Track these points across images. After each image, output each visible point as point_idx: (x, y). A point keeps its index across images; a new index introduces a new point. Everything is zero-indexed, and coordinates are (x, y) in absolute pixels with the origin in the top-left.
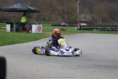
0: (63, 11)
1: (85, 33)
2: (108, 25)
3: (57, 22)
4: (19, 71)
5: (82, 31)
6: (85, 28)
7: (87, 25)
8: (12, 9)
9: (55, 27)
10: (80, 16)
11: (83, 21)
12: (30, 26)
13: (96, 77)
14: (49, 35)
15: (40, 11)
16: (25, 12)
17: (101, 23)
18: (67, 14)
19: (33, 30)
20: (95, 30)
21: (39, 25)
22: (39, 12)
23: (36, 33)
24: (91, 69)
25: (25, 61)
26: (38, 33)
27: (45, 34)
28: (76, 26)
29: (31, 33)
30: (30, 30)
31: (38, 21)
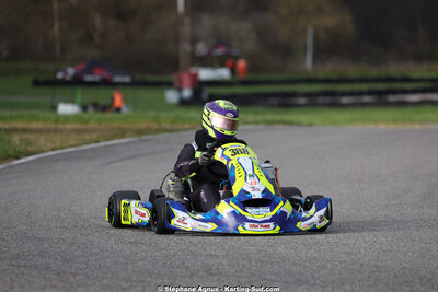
7: (235, 79)
17: (313, 62)
28: (170, 85)
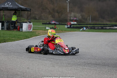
0: (53, 9)
1: (75, 31)
2: (98, 24)
3: (48, 21)
4: (10, 69)
5: (72, 29)
6: (75, 27)
7: (77, 24)
8: (3, 8)
9: (45, 26)
10: (70, 14)
11: (73, 19)
12: (21, 25)
13: (86, 75)
14: (39, 34)
15: (30, 9)
16: (16, 11)
17: (91, 21)
18: (58, 12)
19: (23, 29)
21: (30, 24)
22: (29, 11)
23: (27, 31)
24: (81, 67)
25: (15, 59)
26: (29, 32)
27: (36, 32)
28: (66, 25)
29: (22, 31)
30: (21, 29)
31: (29, 20)
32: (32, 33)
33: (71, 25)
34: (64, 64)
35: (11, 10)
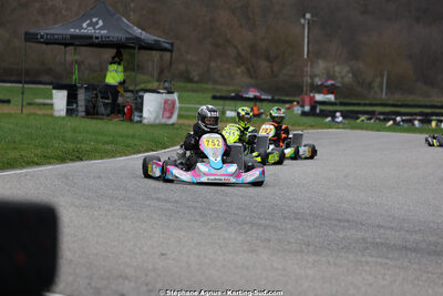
0: (253, 47)
1: (330, 128)
2: (411, 103)
3: (231, 88)
5: (319, 120)
6: (330, 112)
8: (73, 37)
9: (224, 106)
10: (312, 66)
11: (322, 85)
12: (136, 99)
13: (370, 285)
15: (172, 44)
16: (122, 50)
17: (386, 94)
18: (268, 58)
19: (145, 114)
20: (363, 118)
21: (169, 97)
22: (166, 50)
23: (157, 121)
24: (351, 257)
26: (165, 125)
27: (189, 126)
29: (141, 122)
30: (136, 113)
31: (165, 81)
32: (175, 131)
33: (314, 104)
34: (289, 243)
35: (103, 44)
